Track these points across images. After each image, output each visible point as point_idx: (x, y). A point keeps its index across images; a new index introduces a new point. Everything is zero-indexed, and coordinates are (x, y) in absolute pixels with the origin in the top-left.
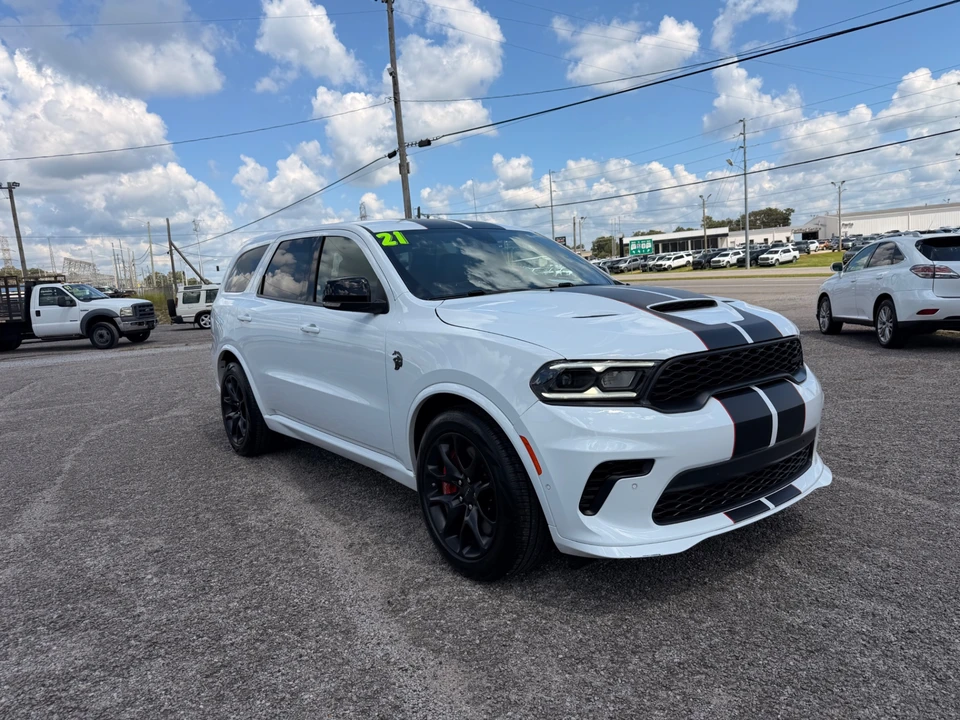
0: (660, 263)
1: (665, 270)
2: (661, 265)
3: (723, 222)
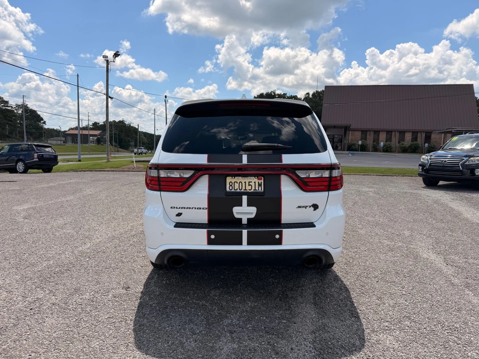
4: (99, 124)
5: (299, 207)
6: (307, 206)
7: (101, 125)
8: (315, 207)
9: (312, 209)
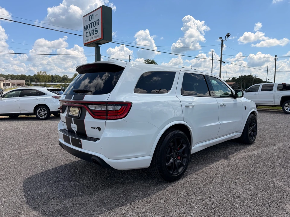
4: (236, 78)
5: (92, 128)
6: (95, 128)
7: (238, 79)
8: (99, 129)
9: (98, 130)
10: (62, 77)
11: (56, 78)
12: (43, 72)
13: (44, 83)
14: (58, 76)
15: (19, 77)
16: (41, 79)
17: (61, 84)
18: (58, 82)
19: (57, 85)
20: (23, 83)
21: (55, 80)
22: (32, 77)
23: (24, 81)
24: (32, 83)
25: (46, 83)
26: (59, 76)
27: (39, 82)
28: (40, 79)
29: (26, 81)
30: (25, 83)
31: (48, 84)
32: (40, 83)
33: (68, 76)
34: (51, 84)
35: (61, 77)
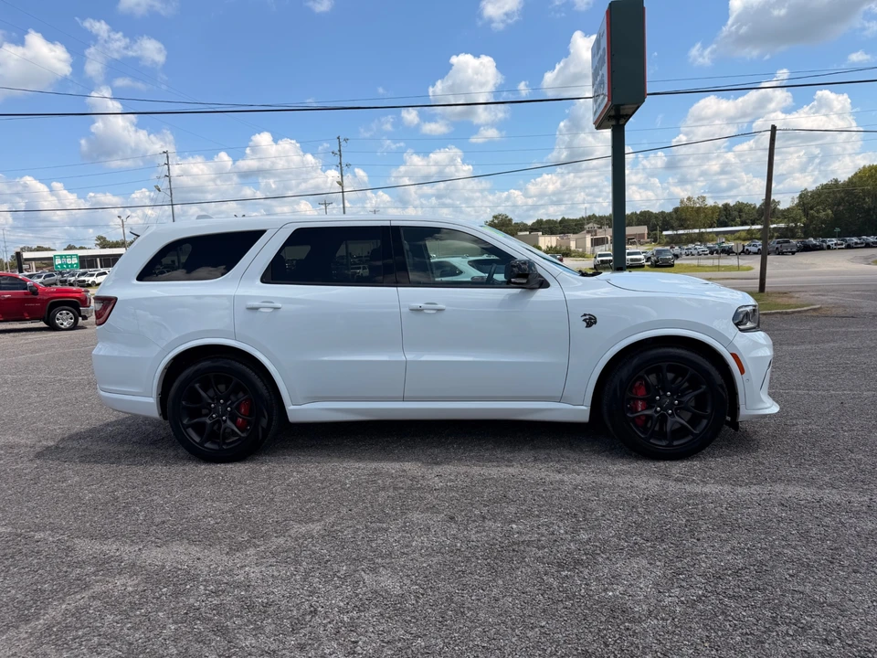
0: (82, 278)
1: (89, 285)
2: (84, 281)
3: (117, 242)
10: (758, 206)
11: (736, 213)
12: (695, 197)
13: (697, 231)
14: (747, 205)
15: (635, 220)
16: (688, 220)
17: (749, 230)
18: (742, 225)
19: (737, 235)
20: (641, 236)
21: (734, 220)
22: (670, 214)
23: (644, 230)
24: (665, 233)
25: (703, 230)
26: (750, 205)
27: (685, 228)
28: (685, 220)
29: (652, 229)
30: (649, 234)
31: (710, 233)
32: (686, 231)
33: (779, 202)
34: (718, 233)
35: (755, 207)
